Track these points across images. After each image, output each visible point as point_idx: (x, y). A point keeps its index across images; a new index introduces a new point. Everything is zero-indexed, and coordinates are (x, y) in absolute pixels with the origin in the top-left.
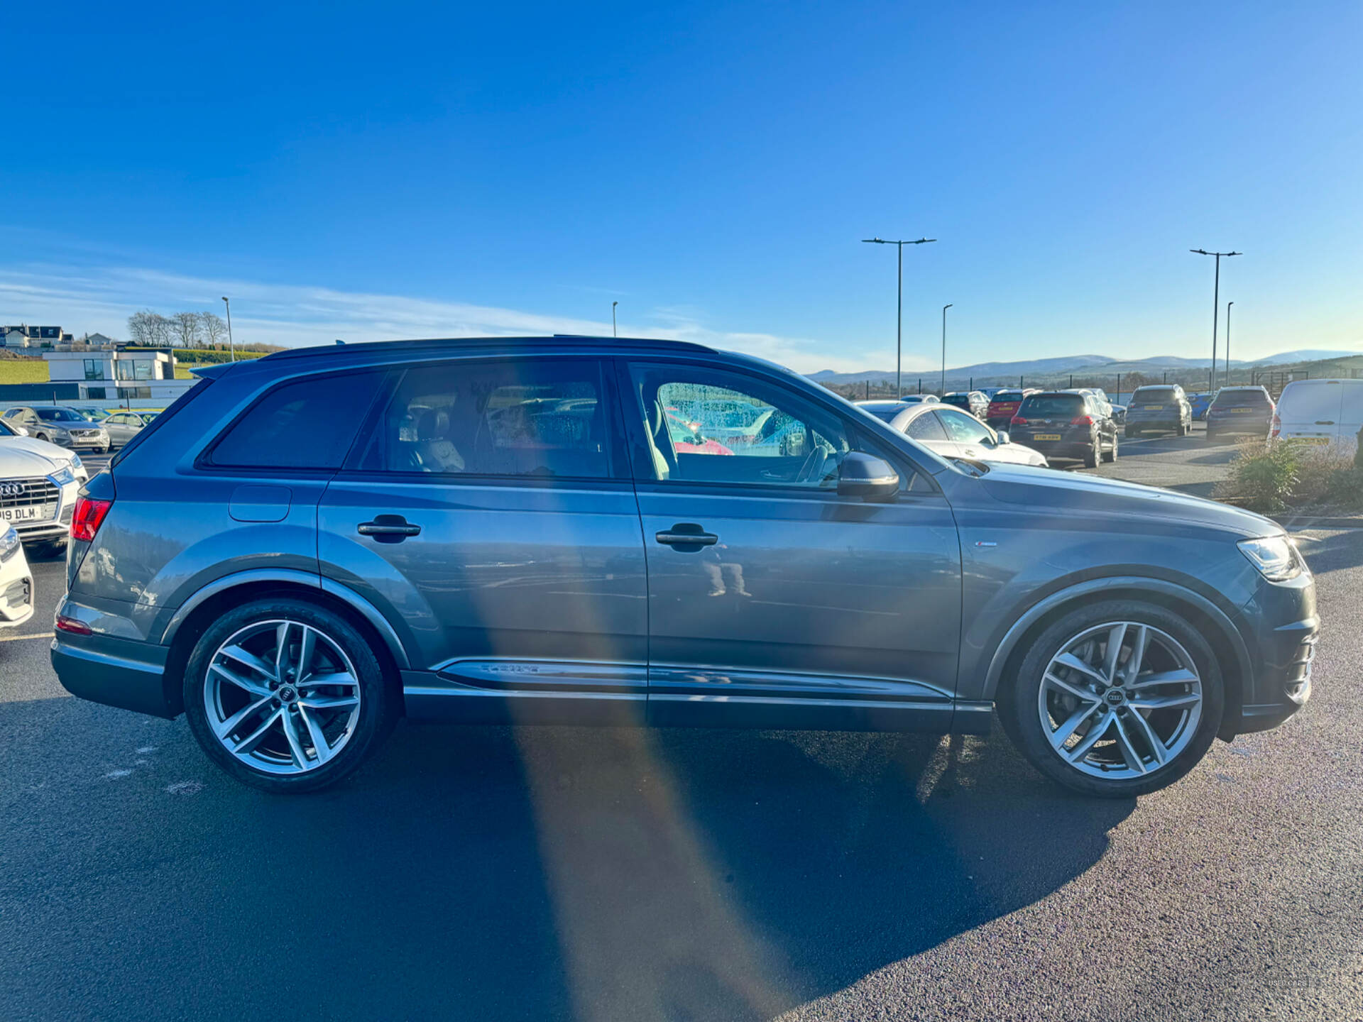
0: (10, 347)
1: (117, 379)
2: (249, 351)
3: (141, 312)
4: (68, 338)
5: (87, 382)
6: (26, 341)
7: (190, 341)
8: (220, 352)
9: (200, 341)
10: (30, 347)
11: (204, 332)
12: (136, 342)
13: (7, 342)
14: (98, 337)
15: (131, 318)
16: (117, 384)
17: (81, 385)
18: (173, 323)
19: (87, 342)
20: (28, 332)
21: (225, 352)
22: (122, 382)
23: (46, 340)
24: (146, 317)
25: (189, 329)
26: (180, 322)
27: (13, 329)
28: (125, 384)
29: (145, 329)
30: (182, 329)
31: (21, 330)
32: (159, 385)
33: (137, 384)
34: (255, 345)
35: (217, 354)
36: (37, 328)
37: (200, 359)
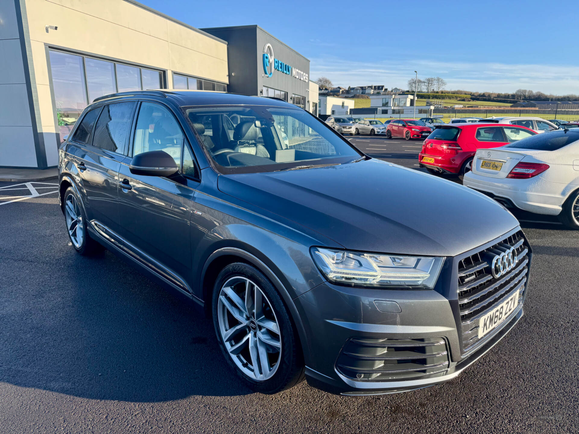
0: (366, 94)
1: (393, 106)
2: (453, 94)
3: (413, 79)
4: (386, 90)
5: (383, 107)
6: (372, 91)
7: (430, 90)
8: (440, 94)
9: (433, 90)
10: (373, 94)
11: (436, 86)
12: (410, 91)
13: (366, 92)
14: (396, 89)
15: (409, 81)
16: (392, 108)
17: (379, 108)
18: (424, 82)
19: (392, 91)
20: (373, 88)
21: (442, 94)
22: (395, 107)
23: (379, 91)
24: (415, 80)
25: (430, 85)
26: (427, 82)
27: (369, 87)
28: (396, 108)
29: (414, 85)
30: (427, 85)
31: (371, 87)
32: (408, 108)
33: (400, 108)
34: (457, 91)
35: (439, 95)
36: (376, 86)
37: (432, 97)
